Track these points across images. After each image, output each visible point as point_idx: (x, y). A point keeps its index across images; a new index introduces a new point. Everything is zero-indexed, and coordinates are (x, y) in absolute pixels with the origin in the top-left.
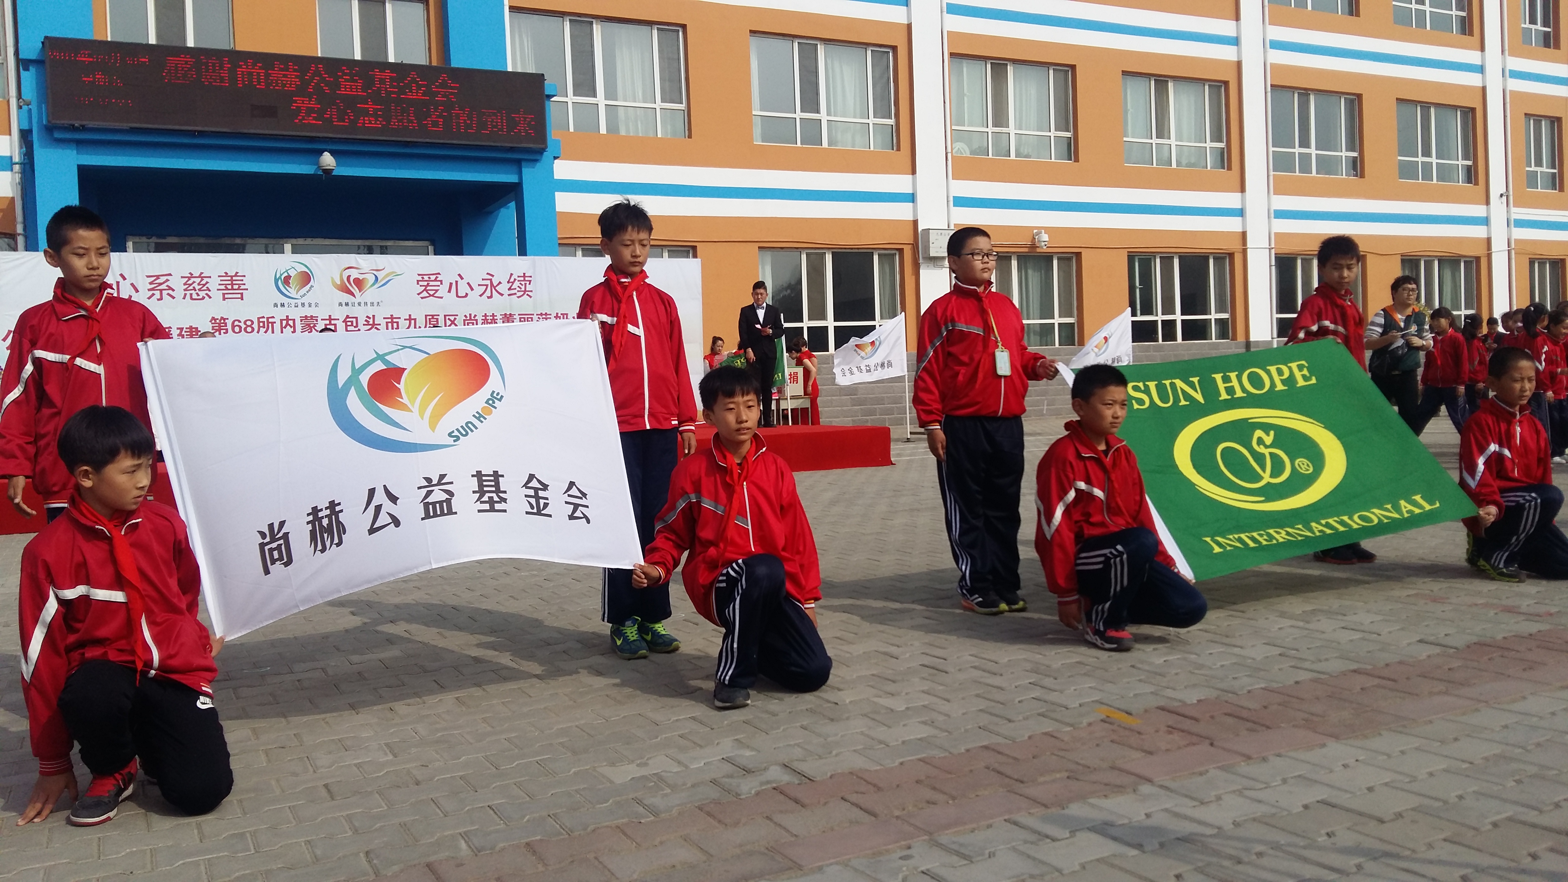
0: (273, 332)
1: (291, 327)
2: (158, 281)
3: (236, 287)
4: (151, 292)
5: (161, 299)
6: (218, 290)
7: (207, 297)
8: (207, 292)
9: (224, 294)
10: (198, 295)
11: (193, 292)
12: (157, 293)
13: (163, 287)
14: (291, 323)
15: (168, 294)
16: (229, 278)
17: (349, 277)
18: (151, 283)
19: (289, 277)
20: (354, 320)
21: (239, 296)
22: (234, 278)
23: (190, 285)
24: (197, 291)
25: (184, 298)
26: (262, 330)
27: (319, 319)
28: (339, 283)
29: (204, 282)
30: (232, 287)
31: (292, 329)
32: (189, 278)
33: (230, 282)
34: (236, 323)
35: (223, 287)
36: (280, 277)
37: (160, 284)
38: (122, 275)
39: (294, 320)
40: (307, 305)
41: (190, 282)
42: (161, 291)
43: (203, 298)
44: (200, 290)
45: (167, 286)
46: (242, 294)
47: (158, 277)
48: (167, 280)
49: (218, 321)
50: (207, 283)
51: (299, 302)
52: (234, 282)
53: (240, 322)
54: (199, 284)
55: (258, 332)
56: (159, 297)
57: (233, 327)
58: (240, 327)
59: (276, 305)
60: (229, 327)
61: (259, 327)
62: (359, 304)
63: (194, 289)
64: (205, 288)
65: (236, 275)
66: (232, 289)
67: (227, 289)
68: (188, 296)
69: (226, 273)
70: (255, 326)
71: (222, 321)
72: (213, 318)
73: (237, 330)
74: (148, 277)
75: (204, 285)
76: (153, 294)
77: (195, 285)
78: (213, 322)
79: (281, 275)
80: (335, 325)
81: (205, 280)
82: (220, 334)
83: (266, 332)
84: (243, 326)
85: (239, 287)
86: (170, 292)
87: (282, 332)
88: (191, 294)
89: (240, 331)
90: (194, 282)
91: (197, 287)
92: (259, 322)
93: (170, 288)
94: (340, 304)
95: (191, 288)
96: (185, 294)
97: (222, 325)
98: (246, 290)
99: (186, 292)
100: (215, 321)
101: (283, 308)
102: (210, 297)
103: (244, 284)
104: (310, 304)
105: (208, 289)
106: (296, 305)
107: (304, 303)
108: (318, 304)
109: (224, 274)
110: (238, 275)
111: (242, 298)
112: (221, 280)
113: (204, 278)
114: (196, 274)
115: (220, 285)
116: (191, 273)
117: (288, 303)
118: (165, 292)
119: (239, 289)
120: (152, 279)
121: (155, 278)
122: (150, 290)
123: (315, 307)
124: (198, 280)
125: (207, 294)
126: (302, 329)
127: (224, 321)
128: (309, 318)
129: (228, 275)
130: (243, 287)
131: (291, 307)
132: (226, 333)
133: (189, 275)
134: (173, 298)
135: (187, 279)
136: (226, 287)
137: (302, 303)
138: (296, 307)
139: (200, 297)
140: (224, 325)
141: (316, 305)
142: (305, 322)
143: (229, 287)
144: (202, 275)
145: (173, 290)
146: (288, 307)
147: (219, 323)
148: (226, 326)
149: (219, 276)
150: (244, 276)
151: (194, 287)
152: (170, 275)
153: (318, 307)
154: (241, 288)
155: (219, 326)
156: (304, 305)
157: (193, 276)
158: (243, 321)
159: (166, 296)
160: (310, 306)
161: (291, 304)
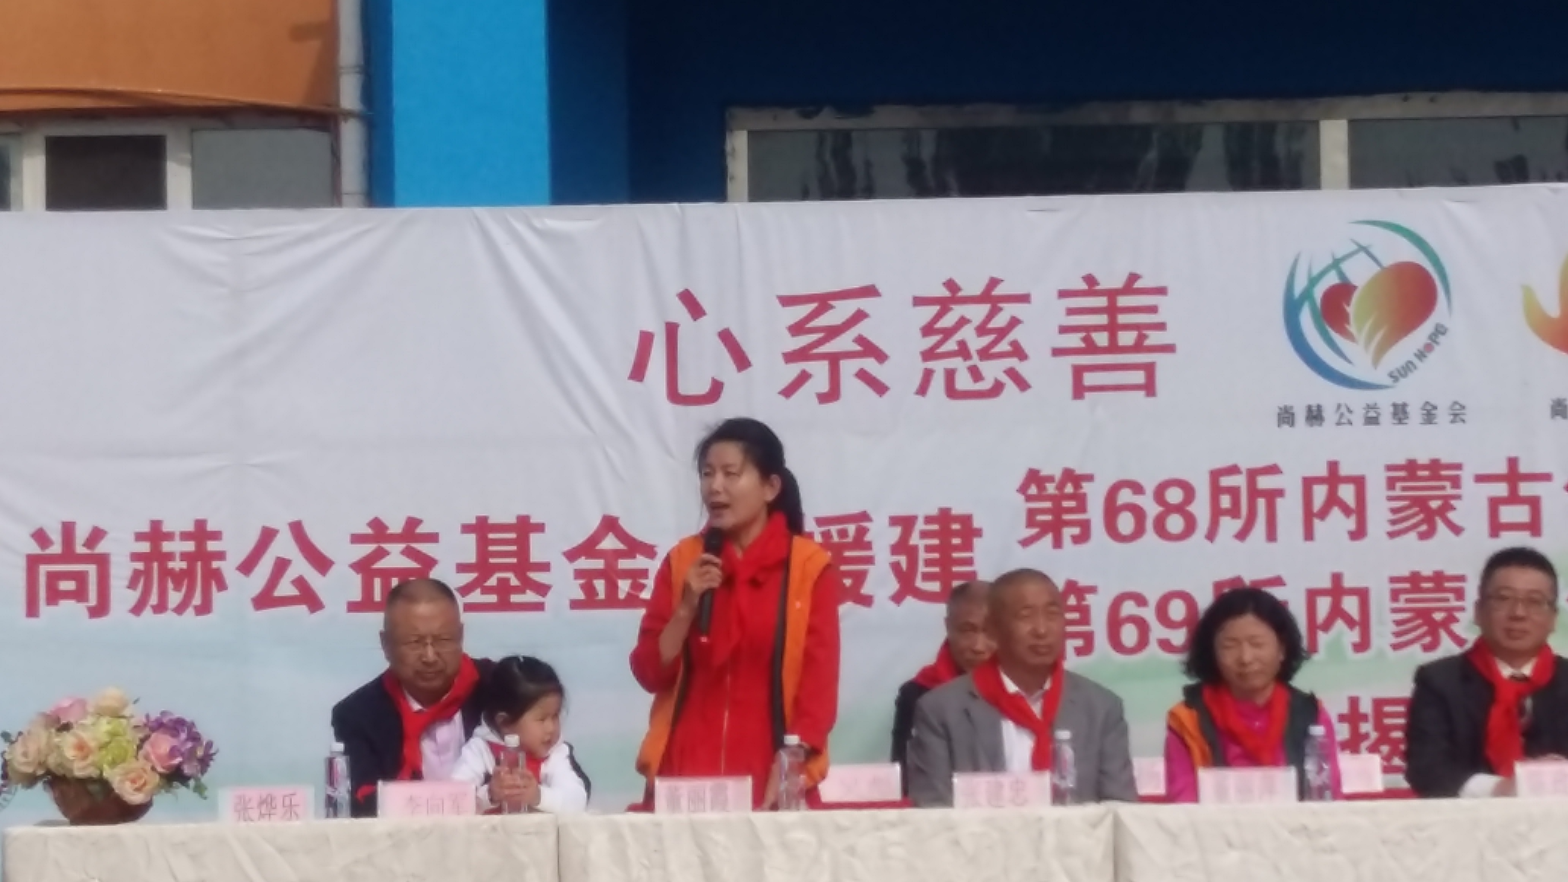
0: (1271, 535)
1: (1346, 510)
2: (821, 322)
3: (1126, 338)
4: (794, 370)
5: (831, 395)
6: (1058, 352)
7: (1010, 386)
8: (1013, 362)
9: (1078, 371)
10: (976, 374)
11: (957, 363)
12: (820, 370)
13: (844, 343)
14: (1347, 493)
15: (863, 375)
16: (1102, 302)
18: (797, 329)
21: (1139, 377)
22: (1123, 301)
23: (948, 333)
24: (975, 360)
25: (923, 390)
26: (1229, 526)
27: (1467, 476)
29: (999, 321)
30: (1113, 338)
31: (1351, 524)
32: (944, 305)
33: (1103, 319)
34: (1125, 496)
35: (1074, 340)
36: (1307, 294)
37: (833, 332)
38: (689, 300)
39: (1359, 482)
40: (1415, 413)
41: (948, 321)
42: (834, 360)
43: (997, 389)
44: (985, 354)
45: (861, 340)
46: (1149, 369)
47: (824, 302)
48: (859, 316)
49: (1051, 489)
50: (1014, 322)
51: (1384, 400)
52: (1122, 319)
53: (1137, 488)
54: (982, 330)
55: (1211, 535)
56: (825, 387)
57: (1112, 510)
58: (1138, 513)
59: (1286, 417)
60: (1095, 512)
61: (1217, 512)
63: (963, 351)
64: (1004, 346)
65: (1129, 290)
66: (1113, 348)
67: (1091, 348)
68: (938, 383)
69: (1090, 280)
70: (1201, 509)
71: (1069, 489)
72: (1034, 477)
73: (1126, 523)
74: (788, 301)
75: (1002, 333)
76: (804, 377)
77: (967, 333)
78: (1033, 490)
80: (1534, 503)
81: (1009, 310)
82: (1058, 543)
83: (1242, 535)
84: (1152, 510)
85: (1141, 338)
86: (869, 364)
87: (1309, 535)
88: (950, 375)
89: (1139, 531)
90: (963, 322)
91: (976, 343)
92: (1216, 491)
93: (869, 349)
94: (1559, 409)
95: (951, 345)
96: (928, 375)
97: (1066, 504)
98: (1169, 349)
99: (930, 365)
100: (1041, 487)
101: (1316, 429)
102: (1022, 384)
103: (1161, 326)
104: (1429, 408)
105: (1018, 352)
106: (1372, 414)
107: (1404, 405)
108: (1463, 407)
109: (1084, 286)
110: (1138, 284)
111: (1149, 388)
112: (1071, 312)
113: (1001, 305)
114: (972, 287)
115: (1065, 330)
116: (951, 285)
117: (1339, 406)
118: (849, 368)
119: (1138, 347)
120: (802, 311)
121: (812, 306)
122: (791, 357)
123: (1452, 422)
124: (977, 313)
125: (1012, 373)
126: (1393, 522)
127: (1077, 486)
128: (1426, 473)
129: (1098, 288)
130: (1154, 338)
131: (1350, 423)
132: (1083, 537)
133: (945, 293)
134: (880, 388)
135: (934, 309)
136: (1087, 340)
137: (1395, 405)
138: (1372, 421)
139: (985, 385)
140: (1072, 504)
141: (1456, 415)
142: (1404, 489)
143: (1101, 339)
144: (998, 291)
145: (881, 356)
146: (1339, 424)
147: (1056, 499)
148: (1082, 507)
149: (1063, 294)
150: (1161, 291)
151: (962, 344)
152: (870, 291)
153: (1463, 421)
154: (1147, 342)
155: (1058, 511)
156: (1405, 412)
157: (960, 294)
158: (1150, 488)
159: (851, 385)
160: (1429, 418)
161: (1350, 411)
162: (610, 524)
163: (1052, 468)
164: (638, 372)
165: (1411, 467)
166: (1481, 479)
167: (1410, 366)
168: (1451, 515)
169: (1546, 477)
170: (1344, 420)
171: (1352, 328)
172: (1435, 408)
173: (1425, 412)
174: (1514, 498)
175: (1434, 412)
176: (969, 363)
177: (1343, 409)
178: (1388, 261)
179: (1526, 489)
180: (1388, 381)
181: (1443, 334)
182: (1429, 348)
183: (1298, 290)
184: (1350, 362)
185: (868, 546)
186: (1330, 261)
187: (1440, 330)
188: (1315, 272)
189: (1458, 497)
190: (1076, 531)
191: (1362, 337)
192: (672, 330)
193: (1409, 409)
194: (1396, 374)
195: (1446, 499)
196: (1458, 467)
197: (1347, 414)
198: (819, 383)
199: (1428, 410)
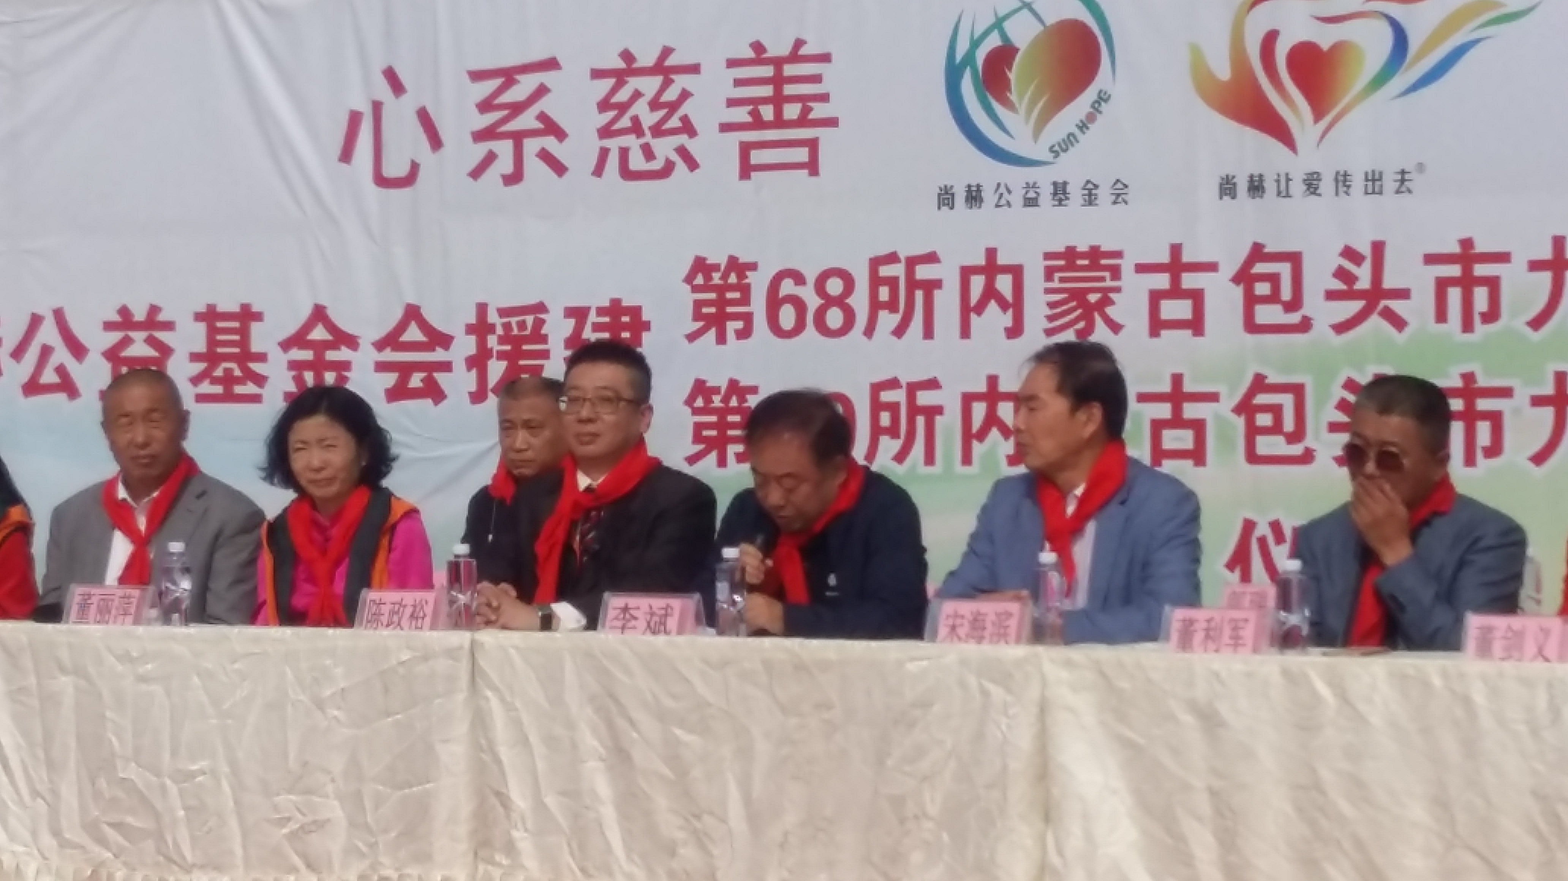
0: (928, 333)
1: (1004, 305)
2: (508, 97)
3: (792, 111)
4: (482, 149)
5: (514, 178)
6: (726, 128)
7: (681, 166)
8: (682, 139)
9: (745, 149)
10: (648, 153)
11: (631, 141)
12: (504, 148)
13: (527, 120)
14: (1004, 283)
15: (546, 156)
16: (768, 71)
17: (1270, 39)
18: (485, 106)
20: (1284, 269)
21: (801, 155)
22: (789, 70)
23: (623, 108)
24: (648, 138)
25: (598, 171)
26: (888, 320)
27: (1127, 266)
28: (1223, 71)
29: (671, 95)
30: (778, 113)
31: (1007, 319)
32: (620, 77)
33: (767, 91)
34: (787, 287)
35: (741, 115)
37: (517, 109)
38: (391, 76)
39: (1016, 271)
40: (1075, 192)
41: (623, 96)
42: (518, 137)
43: (667, 170)
44: (658, 131)
45: (543, 117)
46: (813, 145)
47: (508, 75)
48: (542, 91)
49: (716, 278)
50: (685, 95)
51: (1044, 178)
52: (789, 90)
53: (799, 278)
54: (655, 105)
55: (869, 331)
56: (509, 168)
57: (774, 303)
58: (799, 305)
59: (946, 198)
60: (758, 306)
61: (875, 306)
62: (1312, 184)
63: (636, 128)
64: (674, 122)
65: (795, 57)
66: (779, 122)
67: (758, 123)
68: (613, 162)
69: (758, 47)
70: (860, 301)
71: (733, 279)
72: (701, 266)
73: (787, 316)
74: (477, 76)
75: (673, 107)
76: (490, 158)
77: (641, 109)
78: (699, 280)
79: (975, 44)
80: (1197, 297)
81: (681, 82)
82: (721, 339)
83: (899, 331)
84: (813, 302)
85: (806, 110)
86: (550, 143)
87: (965, 332)
88: (624, 153)
89: (799, 327)
90: (637, 95)
91: (649, 119)
92: (876, 281)
93: (549, 127)
94: (1227, 188)
95: (625, 122)
96: (604, 153)
97: (730, 295)
98: (832, 122)
99: (608, 143)
100: (708, 278)
101: (975, 210)
102: (692, 164)
103: (824, 98)
104: (1090, 186)
105: (688, 128)
106: (1032, 195)
107: (1065, 184)
108: (1126, 186)
109: (750, 54)
110: (803, 51)
111: (812, 167)
112: (738, 83)
113: (673, 77)
114: (646, 58)
115: (732, 103)
116: (627, 56)
117: (999, 185)
118: (531, 146)
119: (803, 121)
120: (489, 86)
121: (497, 82)
122: (481, 136)
123: (1115, 203)
124: (650, 85)
125: (683, 152)
126: (1051, 318)
127: (741, 276)
128: (1086, 262)
129: (765, 56)
130: (819, 111)
131: (1009, 204)
132: (744, 334)
133: (621, 64)
134: (559, 168)
135: (610, 82)
136: (755, 114)
137: (1055, 184)
138: (1031, 202)
139: (657, 165)
140: (736, 295)
141: (1118, 195)
142: (1062, 280)
143: (767, 112)
144: (670, 62)
145: (560, 134)
146: (997, 206)
147: (721, 290)
148: (745, 300)
149: (732, 63)
150: (825, 58)
151: (636, 120)
152: (551, 64)
153: (1126, 202)
154: (812, 116)
155: (722, 303)
156: (1065, 193)
157: (635, 65)
158: (811, 279)
159: (534, 166)
160: (1090, 199)
161: (1009, 192)
162: (319, 314)
163: (718, 257)
164: (346, 155)
165: (1070, 254)
166: (1142, 268)
167: (1071, 138)
168: (1110, 311)
169: (1212, 267)
170: (1003, 202)
171: (1013, 97)
172: (1096, 187)
173: (1086, 192)
174: (1176, 292)
175: (1094, 192)
176: (642, 141)
177: (1002, 189)
178: (1051, 19)
179: (1189, 281)
180: (1049, 157)
181: (1106, 101)
182: (1091, 117)
184: (1011, 136)
185: (544, 339)
186: (992, 20)
187: (1103, 98)
189: (1118, 290)
190: (739, 325)
191: (1022, 108)
192: (377, 107)
193: (1069, 189)
194: (1057, 148)
195: (1106, 291)
196: (1118, 254)
197: (1006, 194)
198: (505, 164)
199: (1090, 190)
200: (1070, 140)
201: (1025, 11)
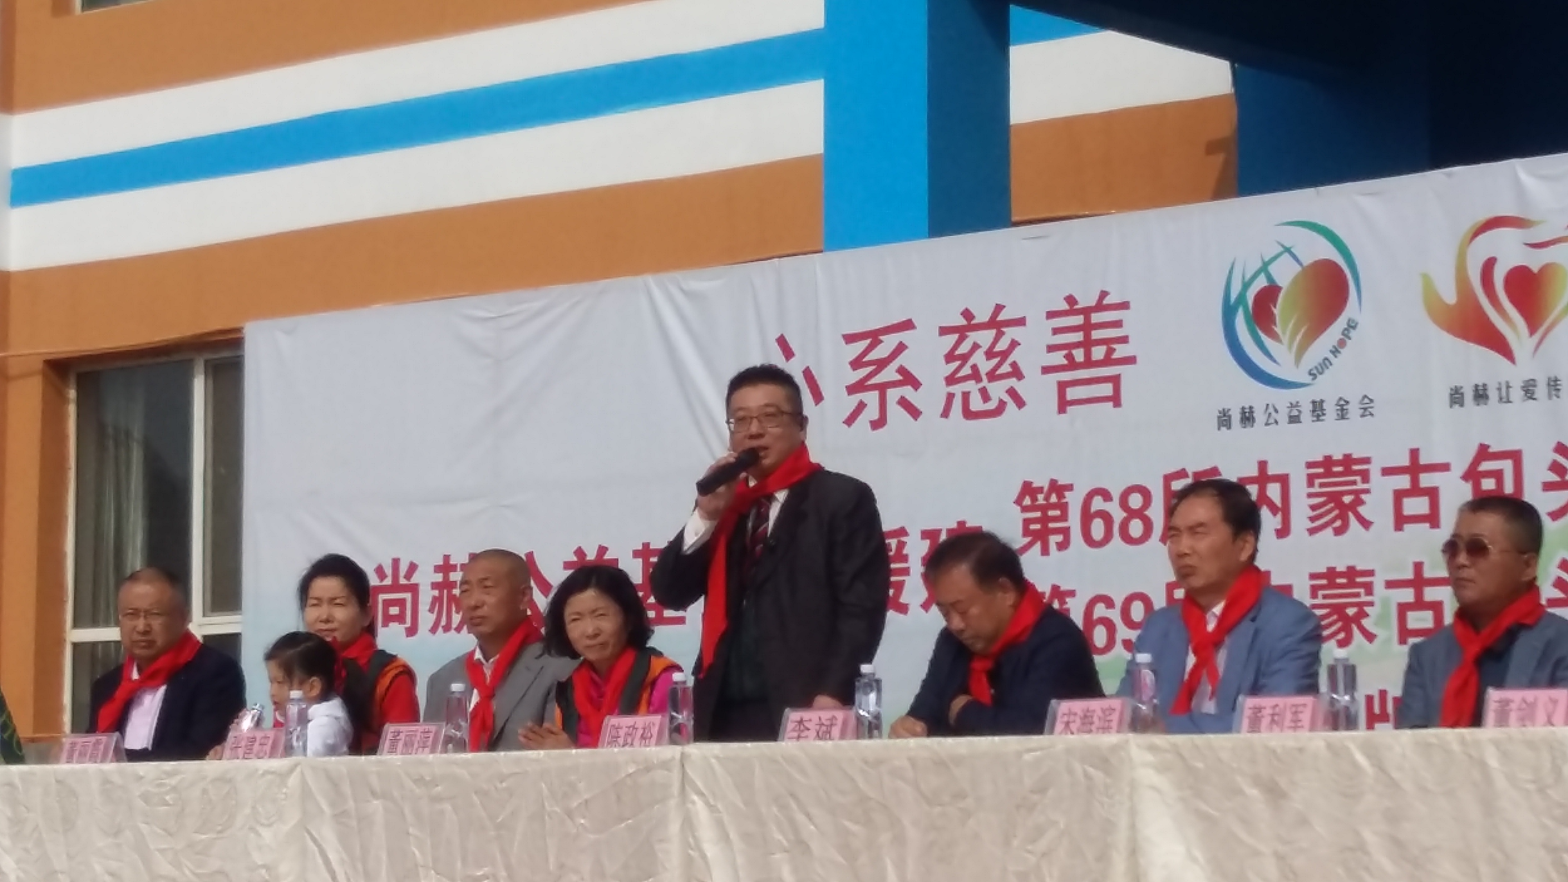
1: (1274, 509)
2: (873, 356)
3: (1098, 353)
4: (854, 400)
5: (880, 422)
6: (1046, 370)
7: (1011, 405)
8: (1012, 382)
9: (1062, 387)
10: (985, 395)
11: (971, 386)
12: (871, 398)
13: (889, 374)
14: (1274, 491)
15: (904, 403)
16: (1079, 320)
18: (856, 364)
19: (1269, 294)
20: (1507, 466)
21: (1107, 389)
22: (1096, 318)
23: (965, 358)
24: (985, 382)
25: (946, 414)
27: (1374, 470)
28: (1450, 296)
29: (1002, 346)
30: (1088, 354)
31: (1278, 522)
32: (961, 332)
33: (1078, 337)
34: (1098, 504)
35: (1058, 358)
36: (1241, 297)
37: (882, 364)
38: (782, 342)
39: (1283, 480)
40: (1330, 409)
41: (964, 349)
42: (882, 388)
43: (1000, 409)
44: (993, 376)
45: (902, 370)
46: (1115, 380)
47: (874, 337)
48: (901, 348)
49: (1041, 498)
50: (1014, 344)
51: (1304, 397)
52: (1096, 334)
53: (1106, 495)
54: (990, 354)
56: (876, 415)
57: (1087, 517)
58: (1107, 519)
59: (1224, 420)
60: (1074, 521)
62: (1529, 389)
63: (975, 375)
64: (1006, 368)
65: (1100, 307)
66: (1089, 363)
67: (1072, 365)
68: (957, 405)
69: (1071, 300)
70: (1156, 513)
71: (1054, 499)
72: (1028, 489)
73: (1098, 529)
74: (850, 339)
75: (1005, 355)
76: (861, 406)
77: (979, 358)
78: (1027, 501)
79: (1246, 286)
80: (1433, 494)
81: (1011, 333)
82: (1045, 551)
84: (1118, 515)
85: (1110, 351)
86: (907, 391)
89: (1108, 537)
90: (976, 347)
91: (985, 366)
93: (907, 378)
94: (1456, 397)
95: (966, 371)
96: (950, 397)
97: (1051, 513)
98: (1130, 360)
99: (953, 389)
100: (1034, 499)
101: (1248, 430)
102: (1020, 403)
103: (1124, 340)
104: (1342, 402)
105: (1016, 372)
106: (1295, 413)
107: (1322, 401)
108: (1371, 401)
109: (1065, 306)
110: (1107, 301)
111: (1116, 399)
112: (1056, 331)
113: (1004, 329)
114: (982, 316)
115: (1051, 348)
116: (967, 314)
117: (1267, 406)
118: (893, 395)
119: (1108, 361)
120: (860, 347)
121: (867, 342)
122: (852, 389)
123: (1363, 416)
124: (985, 338)
125: (1012, 392)
126: (1312, 519)
127: (1060, 496)
128: (1340, 469)
129: (1076, 307)
130: (1120, 351)
131: (1276, 422)
132: (1063, 546)
133: (963, 322)
134: (914, 412)
135: (953, 338)
136: (1069, 357)
137: (1314, 402)
138: (1294, 419)
139: (992, 405)
140: (1057, 513)
141: (1365, 409)
142: (1322, 485)
143: (1079, 355)
144: (1002, 317)
145: (916, 384)
146: (1267, 424)
147: (1044, 509)
148: (1064, 517)
149: (1051, 315)
150: (1124, 306)
151: (974, 367)
152: (907, 325)
153: (1371, 414)
154: (1115, 356)
155: (1045, 520)
156: (1322, 410)
157: (974, 322)
158: (1116, 495)
159: (895, 411)
160: (1342, 414)
161: (1276, 411)
163: (1041, 481)
165: (1328, 462)
166: (1388, 471)
167: (1326, 362)
168: (1361, 510)
169: (1444, 467)
170: (1271, 421)
171: (1278, 329)
172: (1347, 402)
173: (1339, 407)
174: (1415, 490)
175: (1346, 407)
176: (980, 385)
177: (1271, 410)
178: (1307, 261)
179: (1426, 480)
180: (1307, 379)
181: (1354, 328)
182: (1342, 343)
183: (1233, 296)
185: (906, 558)
186: (1259, 264)
187: (1352, 325)
188: (1248, 276)
189: (1367, 491)
190: (1059, 538)
191: (1285, 339)
193: (1325, 406)
194: (1315, 372)
195: (1357, 493)
196: (1367, 461)
197: (1274, 414)
198: (872, 412)
199: (1342, 406)
200: (1325, 364)
201: (1287, 255)
